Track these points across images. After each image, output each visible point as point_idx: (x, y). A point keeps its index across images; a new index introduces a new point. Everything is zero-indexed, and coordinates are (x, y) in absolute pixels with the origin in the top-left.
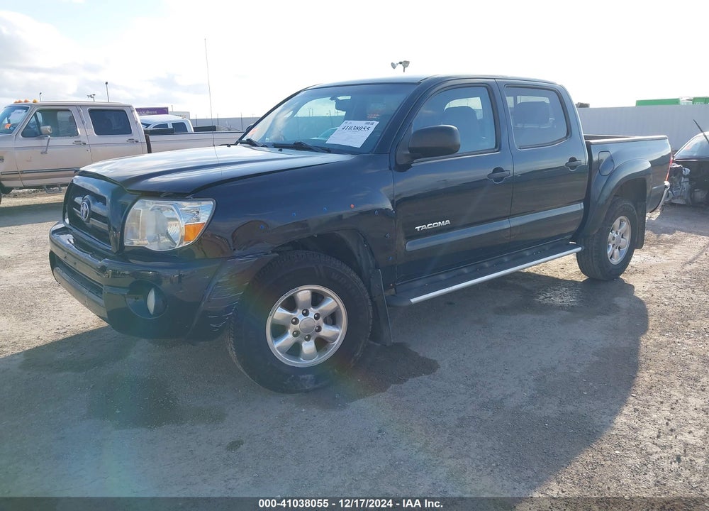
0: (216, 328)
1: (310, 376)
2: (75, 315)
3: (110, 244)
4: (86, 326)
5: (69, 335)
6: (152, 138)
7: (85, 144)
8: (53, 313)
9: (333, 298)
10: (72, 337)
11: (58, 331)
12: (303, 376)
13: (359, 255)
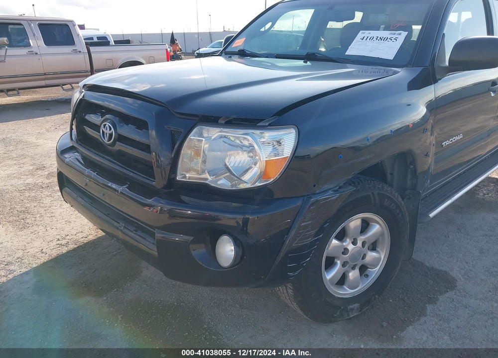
0: (292, 277)
1: (356, 305)
2: (70, 222)
3: (154, 178)
4: (84, 235)
5: (72, 246)
6: (92, 49)
7: (37, 54)
8: (47, 220)
9: (378, 223)
10: (75, 250)
11: (58, 242)
12: (351, 306)
13: (392, 174)
